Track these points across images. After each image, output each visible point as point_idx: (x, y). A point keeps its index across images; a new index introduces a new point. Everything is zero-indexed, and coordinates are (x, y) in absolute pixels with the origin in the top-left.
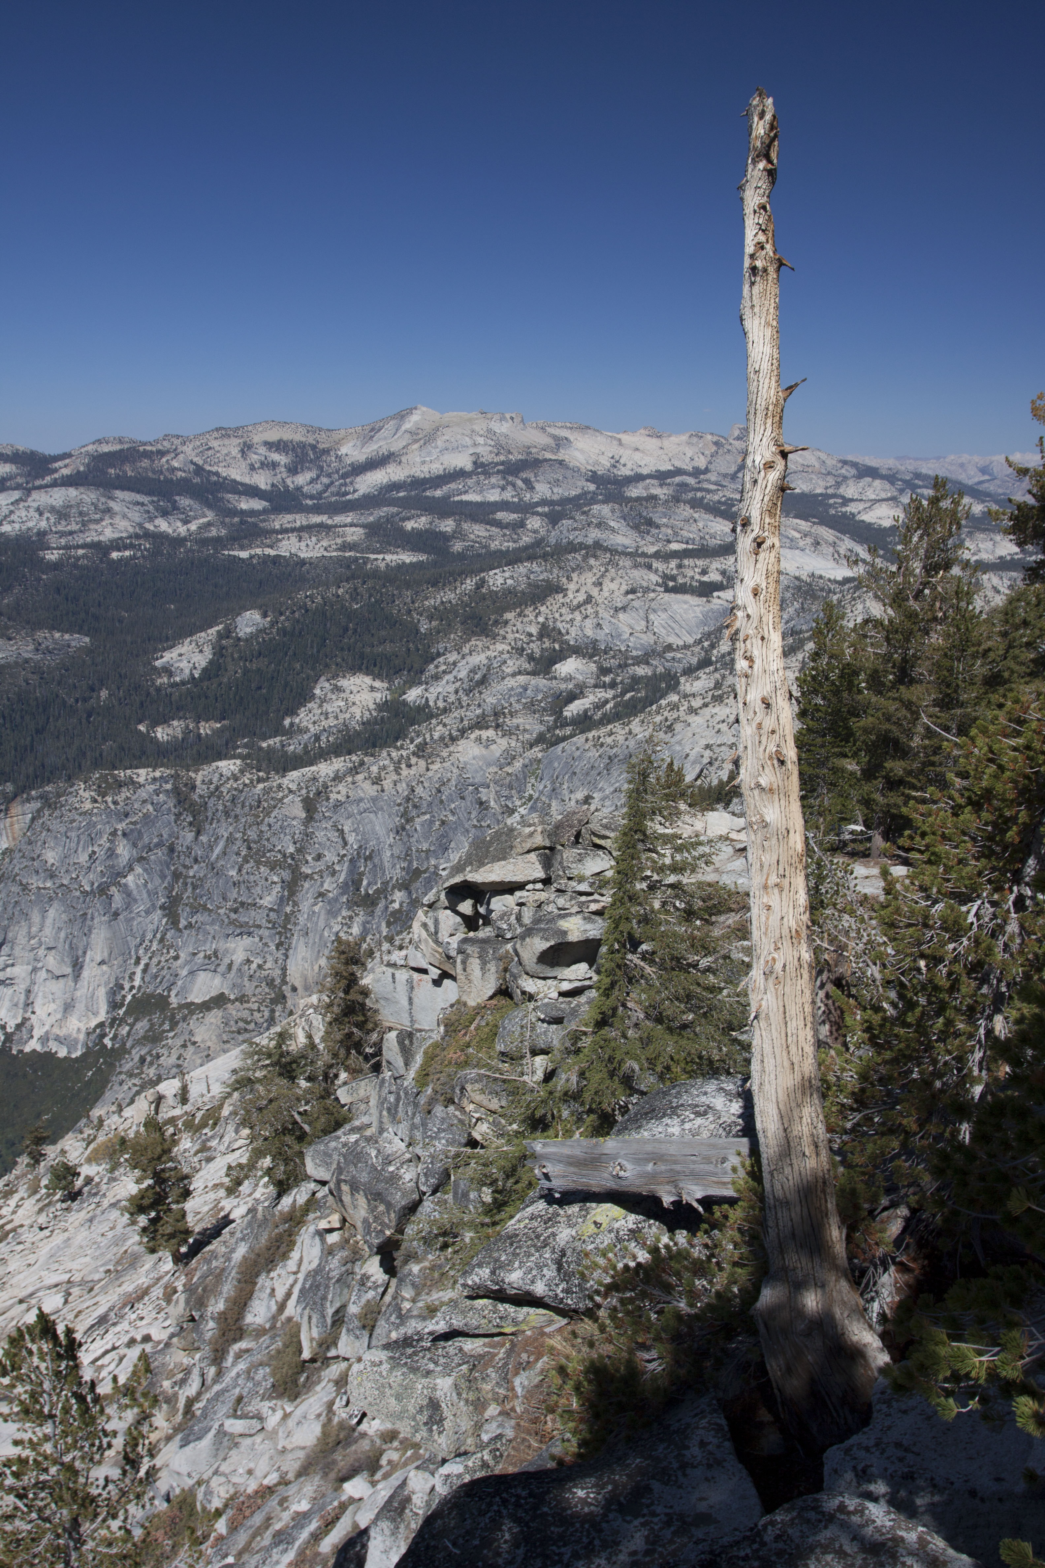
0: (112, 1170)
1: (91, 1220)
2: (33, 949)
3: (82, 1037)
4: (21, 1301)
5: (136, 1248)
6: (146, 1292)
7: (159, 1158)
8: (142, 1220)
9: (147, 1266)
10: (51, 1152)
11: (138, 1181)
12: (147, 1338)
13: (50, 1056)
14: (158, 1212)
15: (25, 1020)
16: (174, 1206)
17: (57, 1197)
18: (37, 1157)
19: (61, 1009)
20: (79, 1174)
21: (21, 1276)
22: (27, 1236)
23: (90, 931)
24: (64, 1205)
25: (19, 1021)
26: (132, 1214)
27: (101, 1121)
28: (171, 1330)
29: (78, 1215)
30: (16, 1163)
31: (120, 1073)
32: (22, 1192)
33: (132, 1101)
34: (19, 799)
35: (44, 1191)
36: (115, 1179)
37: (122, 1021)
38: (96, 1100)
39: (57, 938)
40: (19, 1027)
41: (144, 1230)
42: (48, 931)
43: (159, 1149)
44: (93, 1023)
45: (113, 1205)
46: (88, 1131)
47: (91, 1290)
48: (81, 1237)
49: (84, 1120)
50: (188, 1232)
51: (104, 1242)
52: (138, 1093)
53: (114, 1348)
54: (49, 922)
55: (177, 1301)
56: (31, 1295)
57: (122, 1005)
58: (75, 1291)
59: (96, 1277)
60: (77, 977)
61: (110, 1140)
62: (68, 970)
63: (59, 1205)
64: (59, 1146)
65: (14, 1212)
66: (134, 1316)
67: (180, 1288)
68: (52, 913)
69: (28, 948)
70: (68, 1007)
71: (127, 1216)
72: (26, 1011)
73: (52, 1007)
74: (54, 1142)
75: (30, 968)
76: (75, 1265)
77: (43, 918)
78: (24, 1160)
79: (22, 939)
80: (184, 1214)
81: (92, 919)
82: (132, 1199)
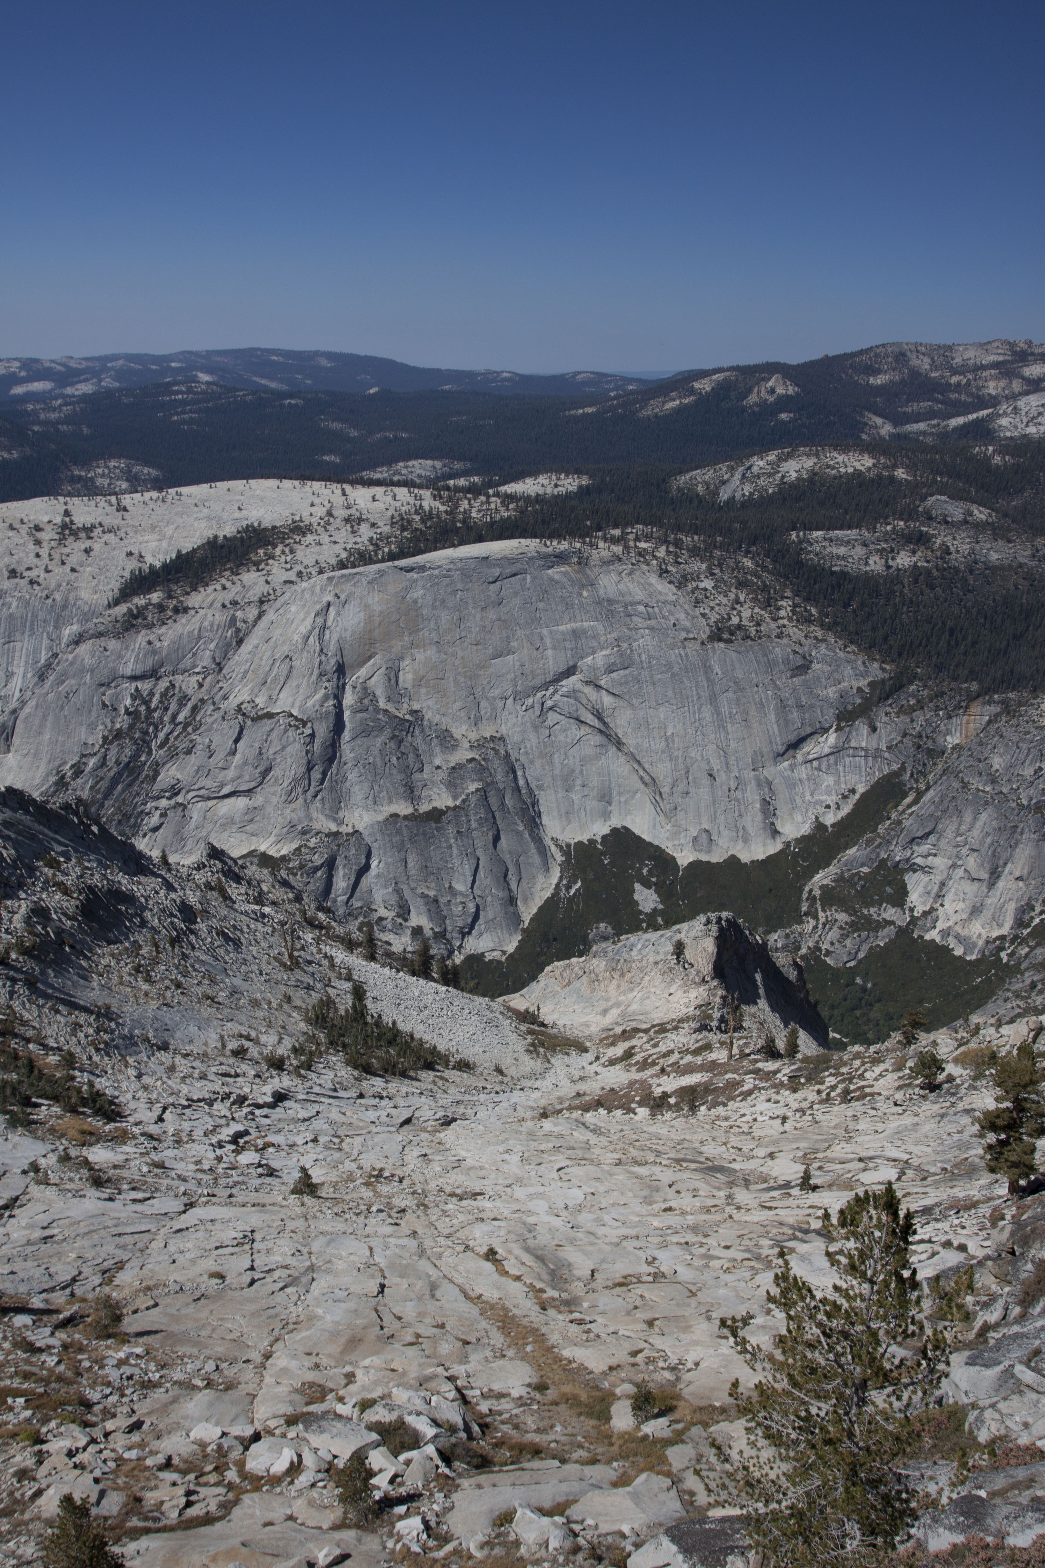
0: (975, 1078)
1: (942, 1116)
2: (957, 846)
3: (981, 943)
4: (861, 1160)
5: (977, 1160)
6: (974, 1205)
7: (1025, 1086)
8: (991, 1138)
9: (982, 1182)
10: (924, 1039)
11: (997, 1100)
12: (962, 1248)
13: (946, 951)
14: (1008, 1137)
15: (933, 909)
16: (1025, 1137)
17: (918, 1082)
18: (910, 1040)
19: (968, 910)
20: (943, 1070)
21: (867, 1138)
22: (883, 1106)
23: (1016, 844)
24: (922, 1092)
25: (927, 908)
26: (983, 1127)
27: (977, 1028)
28: (988, 1251)
29: (931, 1107)
30: (889, 1036)
31: (1008, 990)
32: (888, 1065)
33: (1012, 1021)
34: (981, 699)
35: (907, 1071)
36: (975, 1088)
37: (1024, 941)
38: (978, 1007)
39: (982, 843)
40: (925, 914)
41: (990, 1147)
42: (976, 833)
43: (1027, 1078)
44: (995, 934)
45: (967, 1112)
46: (962, 1034)
47: (924, 1179)
48: (930, 1127)
49: (961, 1021)
50: (1032, 1168)
51: (949, 1141)
52: (1019, 1015)
53: (930, 1241)
54: (979, 824)
55: (1003, 1229)
56: (871, 1158)
57: (1028, 926)
58: (910, 1173)
59: (933, 1170)
60: (992, 885)
61: (981, 1050)
62: (985, 876)
63: (917, 1090)
64: (932, 1036)
65: (876, 1079)
66: (956, 1222)
67: (1008, 1217)
68: (984, 817)
69: (953, 843)
70: (975, 911)
71: (977, 1127)
72: (935, 902)
73: (961, 906)
74: (928, 1031)
75: (950, 862)
76: (916, 1150)
77: (975, 819)
78: (897, 1036)
79: (949, 834)
80: (1033, 1150)
81: (1022, 833)
82: (987, 1113)
